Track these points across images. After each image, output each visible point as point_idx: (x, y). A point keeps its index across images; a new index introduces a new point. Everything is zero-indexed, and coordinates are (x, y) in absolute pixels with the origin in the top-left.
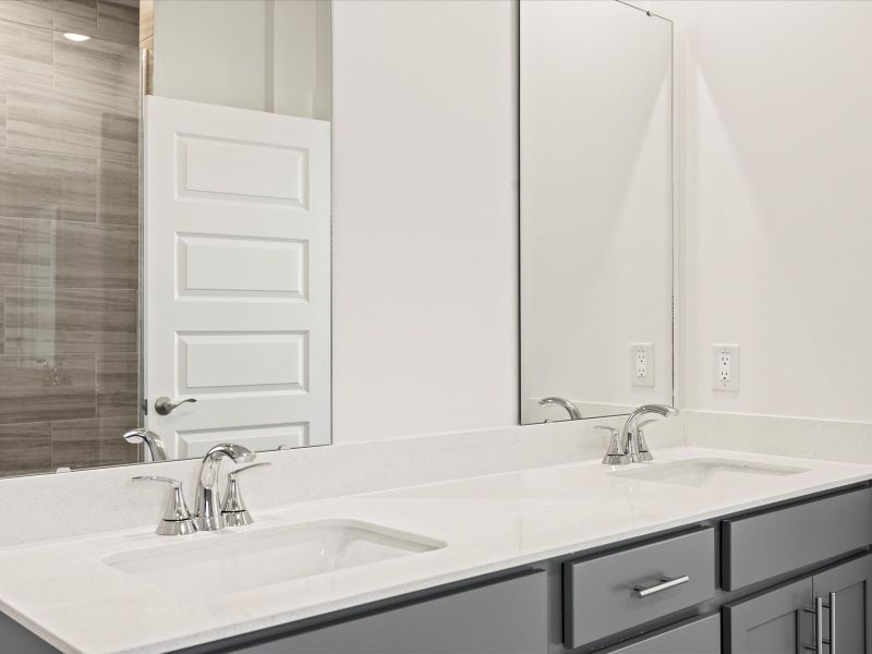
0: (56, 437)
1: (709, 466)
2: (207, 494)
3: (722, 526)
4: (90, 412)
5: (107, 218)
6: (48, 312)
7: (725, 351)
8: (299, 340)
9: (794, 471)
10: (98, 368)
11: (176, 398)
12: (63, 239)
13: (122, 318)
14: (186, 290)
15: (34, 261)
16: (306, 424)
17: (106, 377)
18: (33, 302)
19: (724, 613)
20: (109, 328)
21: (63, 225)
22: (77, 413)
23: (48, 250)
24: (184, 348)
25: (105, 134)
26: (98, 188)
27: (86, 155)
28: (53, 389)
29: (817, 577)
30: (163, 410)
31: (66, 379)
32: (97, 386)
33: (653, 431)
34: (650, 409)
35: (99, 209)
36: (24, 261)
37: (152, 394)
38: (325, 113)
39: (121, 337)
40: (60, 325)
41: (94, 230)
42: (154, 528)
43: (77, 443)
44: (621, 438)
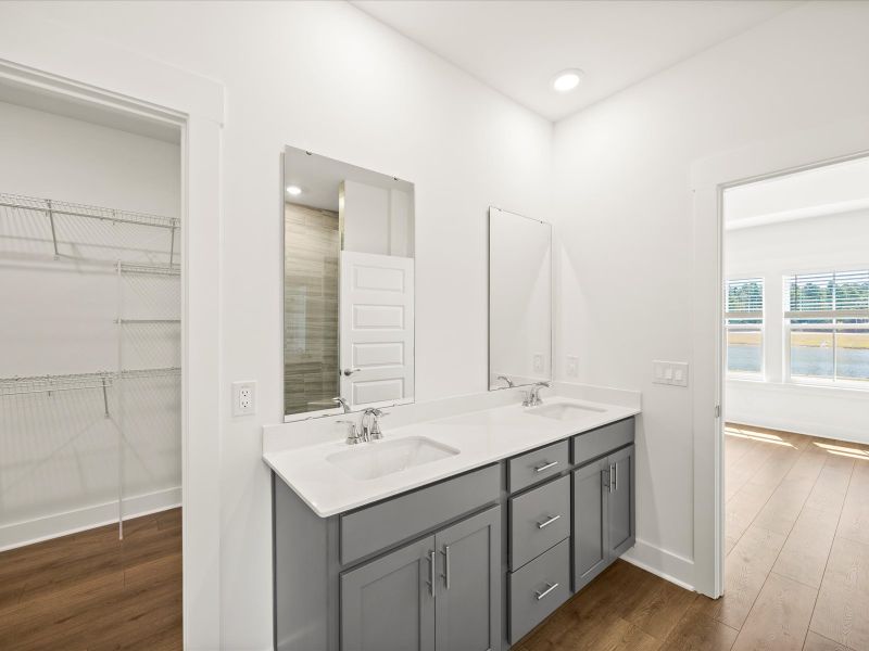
0: (306, 380)
1: (565, 406)
2: (365, 429)
3: (571, 439)
4: (319, 371)
5: (326, 294)
6: (303, 332)
7: (573, 358)
8: (401, 345)
9: (603, 411)
10: (322, 354)
11: (352, 369)
12: (309, 304)
13: (332, 334)
14: (356, 327)
15: (298, 312)
16: (403, 379)
17: (325, 357)
18: (297, 328)
19: (572, 474)
20: (326, 338)
21: (309, 298)
22: (314, 371)
23: (303, 308)
24: (356, 349)
25: (325, 262)
26: (322, 283)
27: (319, 271)
28: (305, 361)
29: (610, 457)
30: (347, 374)
31: (310, 357)
32: (322, 360)
33: (542, 392)
34: (542, 384)
35: (323, 291)
36: (294, 312)
37: (343, 367)
38: (411, 254)
39: (331, 341)
40: (308, 337)
41: (322, 300)
42: (345, 440)
43: (313, 383)
44: (529, 396)
